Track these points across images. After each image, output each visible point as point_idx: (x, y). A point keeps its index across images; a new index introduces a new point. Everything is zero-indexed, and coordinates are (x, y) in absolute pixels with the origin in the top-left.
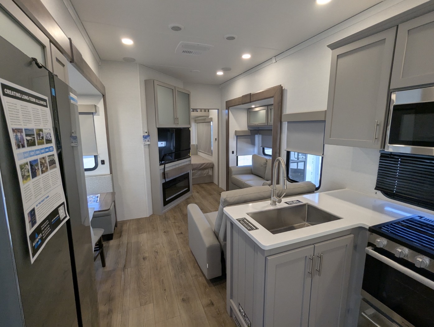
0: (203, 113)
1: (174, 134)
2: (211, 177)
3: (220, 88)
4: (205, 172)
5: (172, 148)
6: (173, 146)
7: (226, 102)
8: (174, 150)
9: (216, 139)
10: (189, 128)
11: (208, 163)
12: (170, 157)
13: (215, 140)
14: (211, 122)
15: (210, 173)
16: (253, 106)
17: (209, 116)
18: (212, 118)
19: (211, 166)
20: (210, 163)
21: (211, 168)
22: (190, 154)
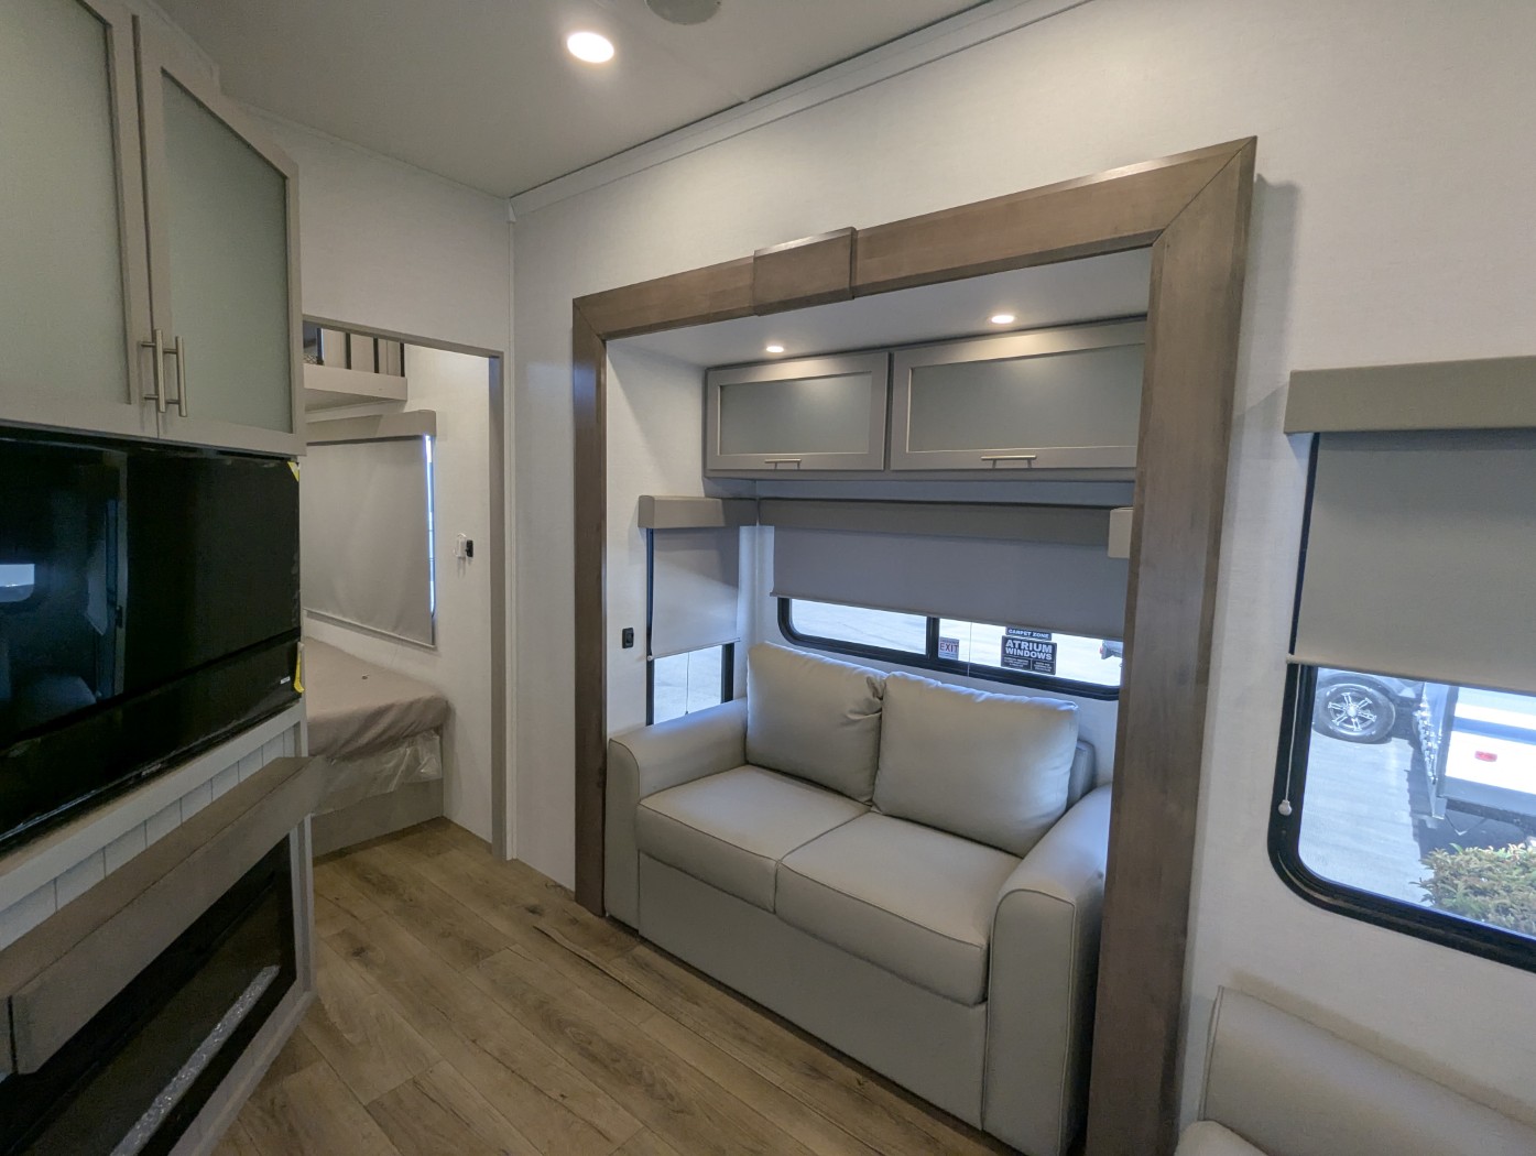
0: (361, 381)
1: (120, 510)
2: (435, 789)
3: (513, 219)
4: (394, 761)
5: (98, 615)
6: (112, 603)
7: (580, 305)
8: (121, 632)
9: (470, 545)
10: (283, 460)
11: (411, 704)
12: (81, 683)
13: (461, 552)
14: (427, 437)
15: (429, 768)
16: (775, 349)
17: (406, 401)
18: (432, 415)
19: (434, 720)
20: (429, 703)
21: (427, 730)
22: (292, 674)
